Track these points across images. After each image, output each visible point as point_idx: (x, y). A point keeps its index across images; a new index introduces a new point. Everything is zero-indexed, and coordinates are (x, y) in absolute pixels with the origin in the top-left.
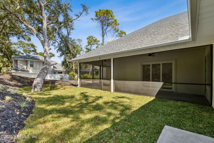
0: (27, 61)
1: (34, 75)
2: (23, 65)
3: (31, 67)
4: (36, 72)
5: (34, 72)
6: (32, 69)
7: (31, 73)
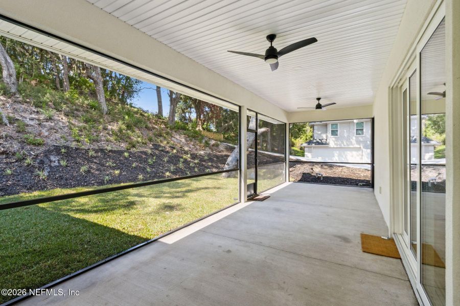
0: (326, 125)
1: (338, 152)
2: (321, 133)
3: (332, 137)
4: (342, 145)
5: (338, 146)
6: (334, 139)
7: (332, 147)
